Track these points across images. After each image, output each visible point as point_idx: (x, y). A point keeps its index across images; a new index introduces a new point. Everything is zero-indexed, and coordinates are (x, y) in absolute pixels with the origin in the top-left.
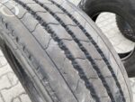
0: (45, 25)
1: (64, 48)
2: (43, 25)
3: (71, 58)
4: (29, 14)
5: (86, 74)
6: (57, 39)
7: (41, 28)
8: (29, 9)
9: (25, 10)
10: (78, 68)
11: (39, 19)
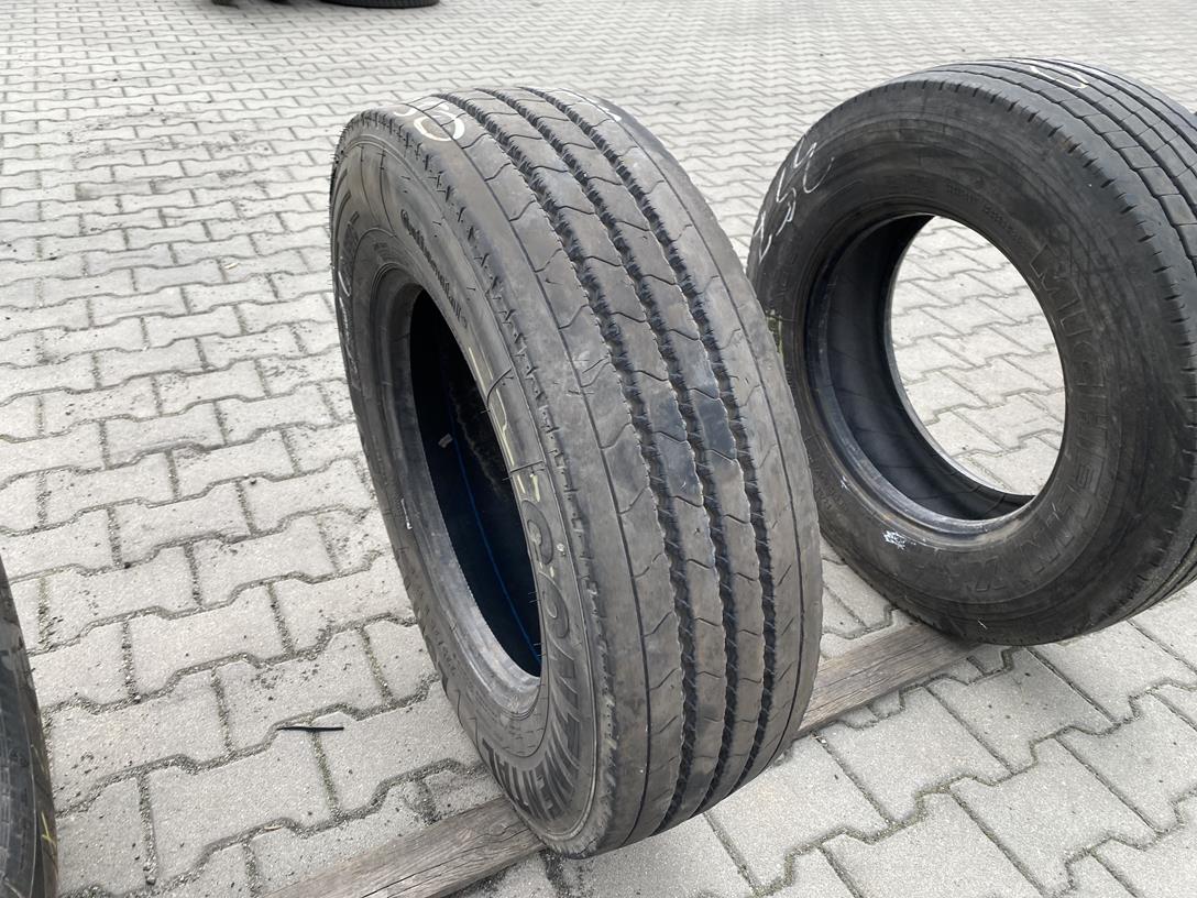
0: (528, 170)
1: (564, 231)
2: (522, 169)
3: (577, 257)
4: (489, 139)
5: (608, 300)
6: (552, 208)
7: (513, 173)
8: (493, 129)
9: (482, 129)
10: (590, 283)
11: (516, 154)
